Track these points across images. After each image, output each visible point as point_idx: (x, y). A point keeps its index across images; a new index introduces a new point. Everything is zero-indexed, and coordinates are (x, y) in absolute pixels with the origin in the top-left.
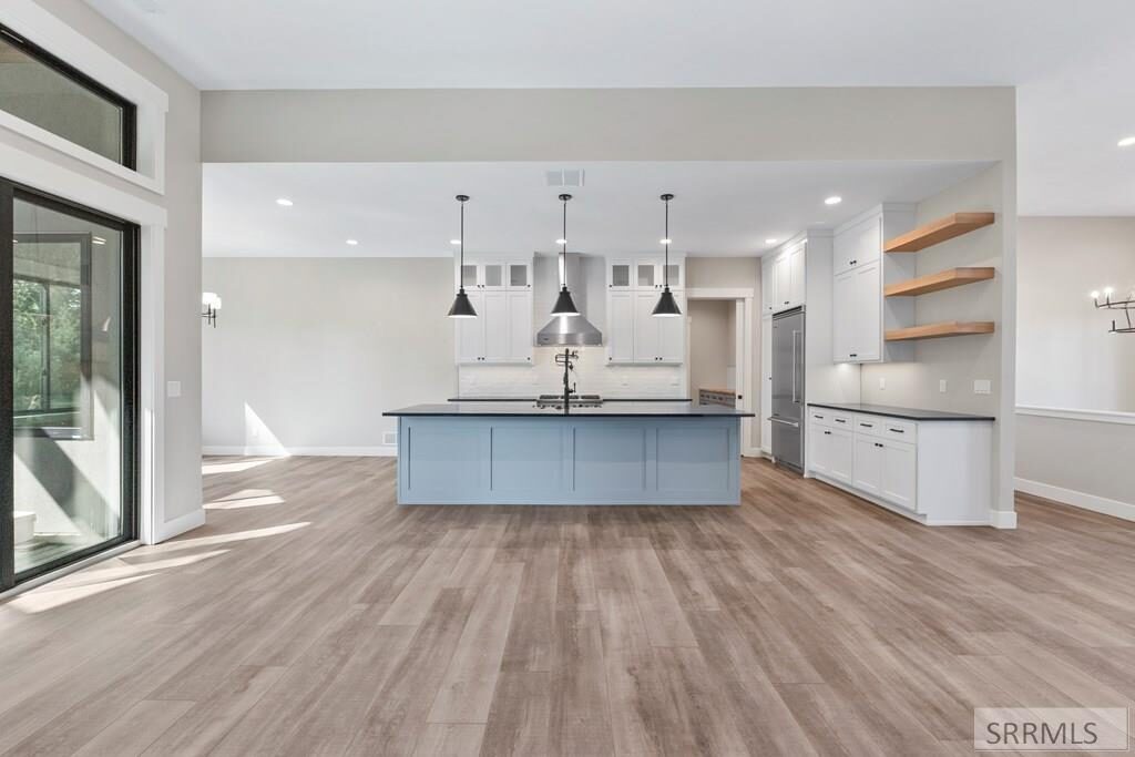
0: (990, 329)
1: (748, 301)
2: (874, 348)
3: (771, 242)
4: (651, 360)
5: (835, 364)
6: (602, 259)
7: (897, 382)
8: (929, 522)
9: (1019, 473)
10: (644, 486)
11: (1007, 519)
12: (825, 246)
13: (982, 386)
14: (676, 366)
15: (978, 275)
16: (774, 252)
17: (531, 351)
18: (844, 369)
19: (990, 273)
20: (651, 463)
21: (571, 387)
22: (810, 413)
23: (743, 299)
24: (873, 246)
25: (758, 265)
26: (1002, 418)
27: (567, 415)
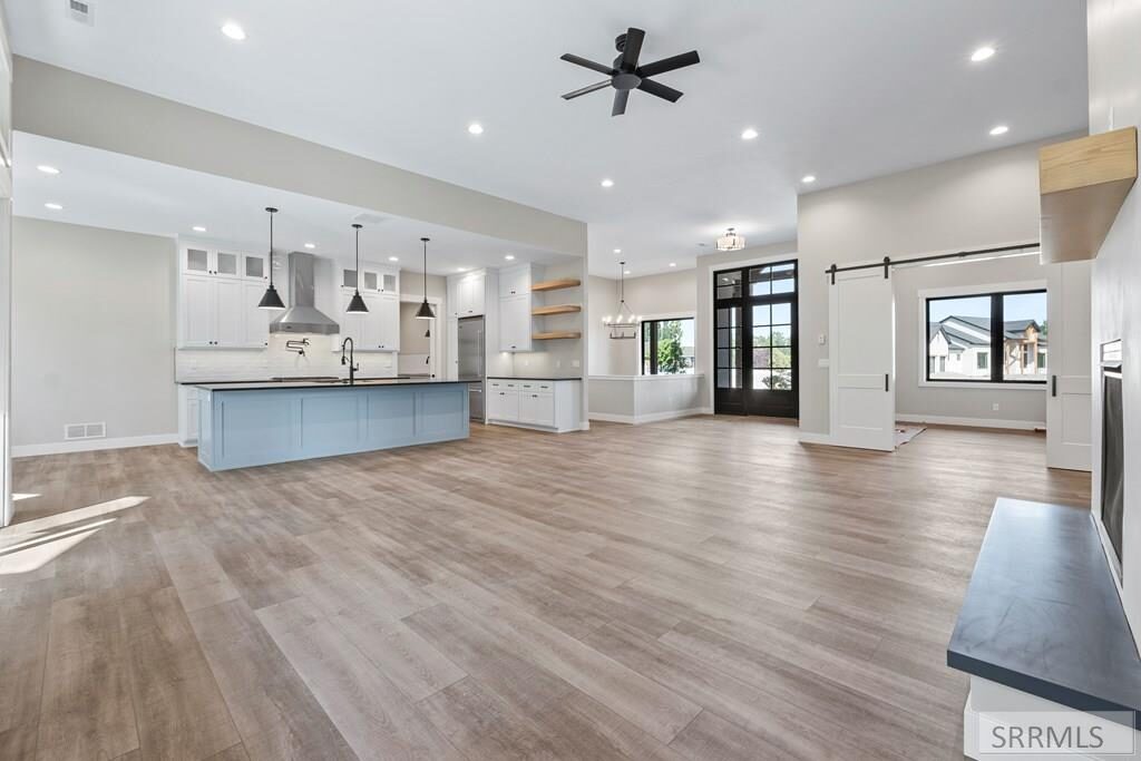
0: (579, 336)
1: (439, 307)
2: (527, 344)
3: (461, 270)
4: (375, 347)
5: (501, 352)
6: (329, 262)
7: (535, 363)
8: (559, 431)
9: (591, 409)
10: (414, 432)
11: (586, 426)
12: (495, 279)
13: (576, 363)
14: (390, 352)
15: (571, 309)
16: (459, 276)
17: (267, 336)
18: (505, 354)
19: (578, 309)
20: (417, 417)
21: (355, 366)
22: (489, 384)
23: (435, 305)
24: (525, 285)
25: (445, 282)
26: (584, 379)
27: (352, 386)
